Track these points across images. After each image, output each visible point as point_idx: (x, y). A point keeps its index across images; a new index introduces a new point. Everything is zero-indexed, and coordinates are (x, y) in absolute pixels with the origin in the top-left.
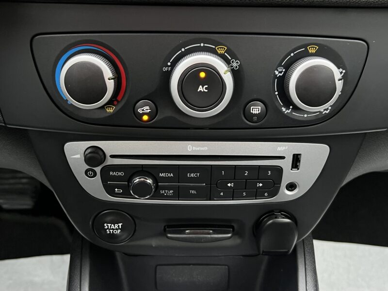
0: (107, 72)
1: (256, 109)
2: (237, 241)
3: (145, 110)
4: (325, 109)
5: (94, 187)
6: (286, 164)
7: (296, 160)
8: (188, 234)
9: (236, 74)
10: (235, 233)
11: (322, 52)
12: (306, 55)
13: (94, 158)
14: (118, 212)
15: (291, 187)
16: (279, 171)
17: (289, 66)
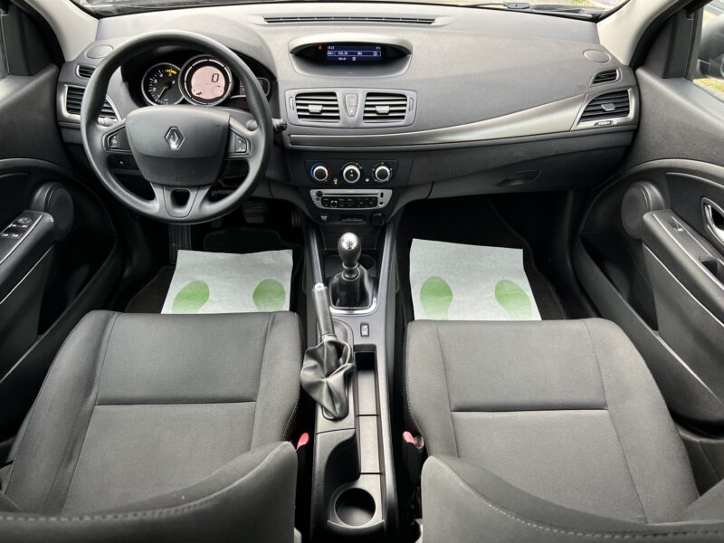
0: (326, 171)
1: (367, 180)
2: (365, 223)
3: (336, 181)
4: (387, 179)
5: (318, 204)
6: (379, 196)
7: (382, 195)
8: (348, 220)
9: (361, 171)
10: (364, 220)
11: (386, 165)
12: (381, 165)
13: (319, 194)
14: (325, 212)
15: (381, 203)
16: (376, 198)
17: (376, 168)
